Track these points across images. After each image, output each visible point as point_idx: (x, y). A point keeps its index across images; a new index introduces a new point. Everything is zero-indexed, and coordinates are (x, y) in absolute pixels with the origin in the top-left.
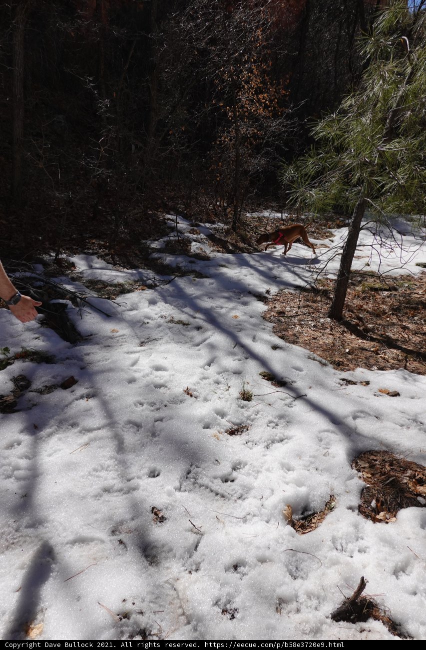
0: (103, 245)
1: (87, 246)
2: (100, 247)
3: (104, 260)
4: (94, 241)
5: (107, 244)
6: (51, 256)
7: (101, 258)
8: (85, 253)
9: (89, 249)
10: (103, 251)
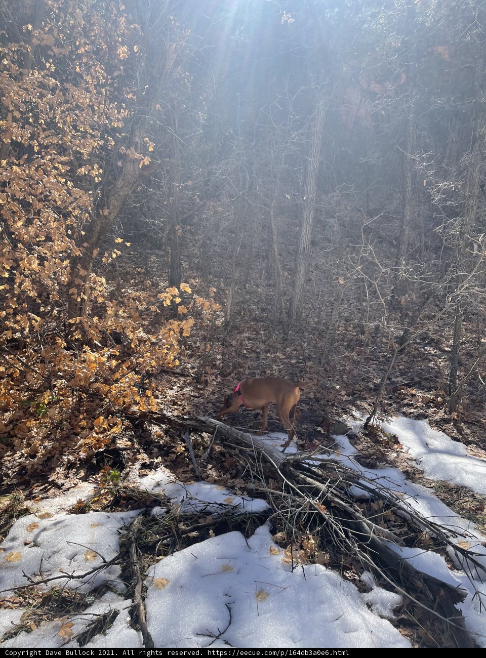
0: (433, 401)
1: (405, 402)
2: (428, 403)
3: (444, 431)
4: (414, 392)
5: (439, 399)
6: (355, 418)
7: (437, 425)
8: (405, 414)
9: (408, 405)
10: (435, 412)
